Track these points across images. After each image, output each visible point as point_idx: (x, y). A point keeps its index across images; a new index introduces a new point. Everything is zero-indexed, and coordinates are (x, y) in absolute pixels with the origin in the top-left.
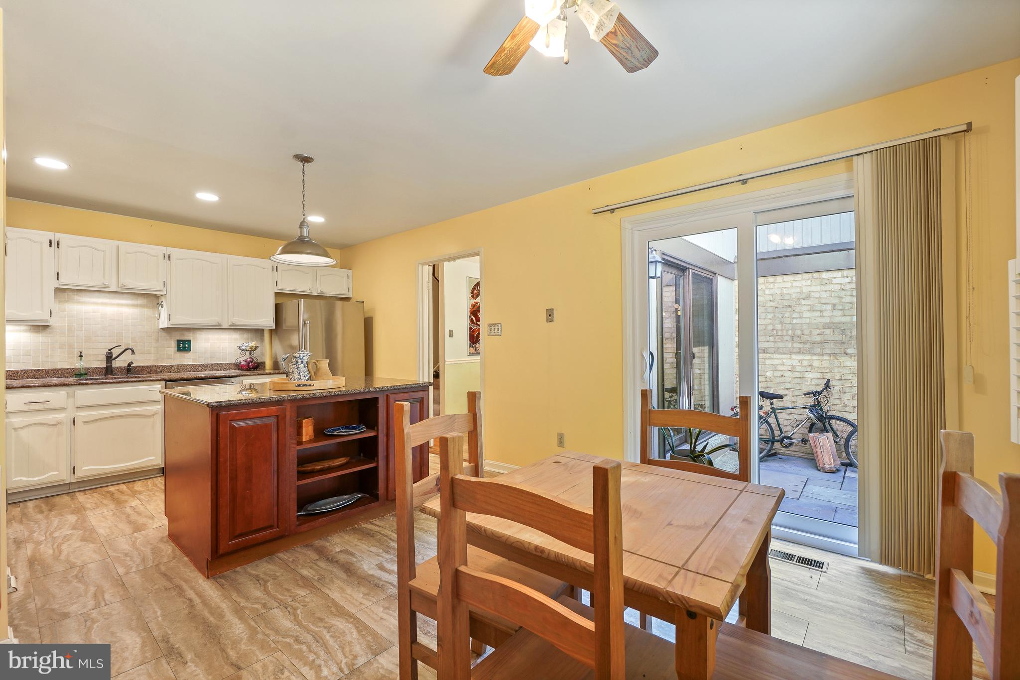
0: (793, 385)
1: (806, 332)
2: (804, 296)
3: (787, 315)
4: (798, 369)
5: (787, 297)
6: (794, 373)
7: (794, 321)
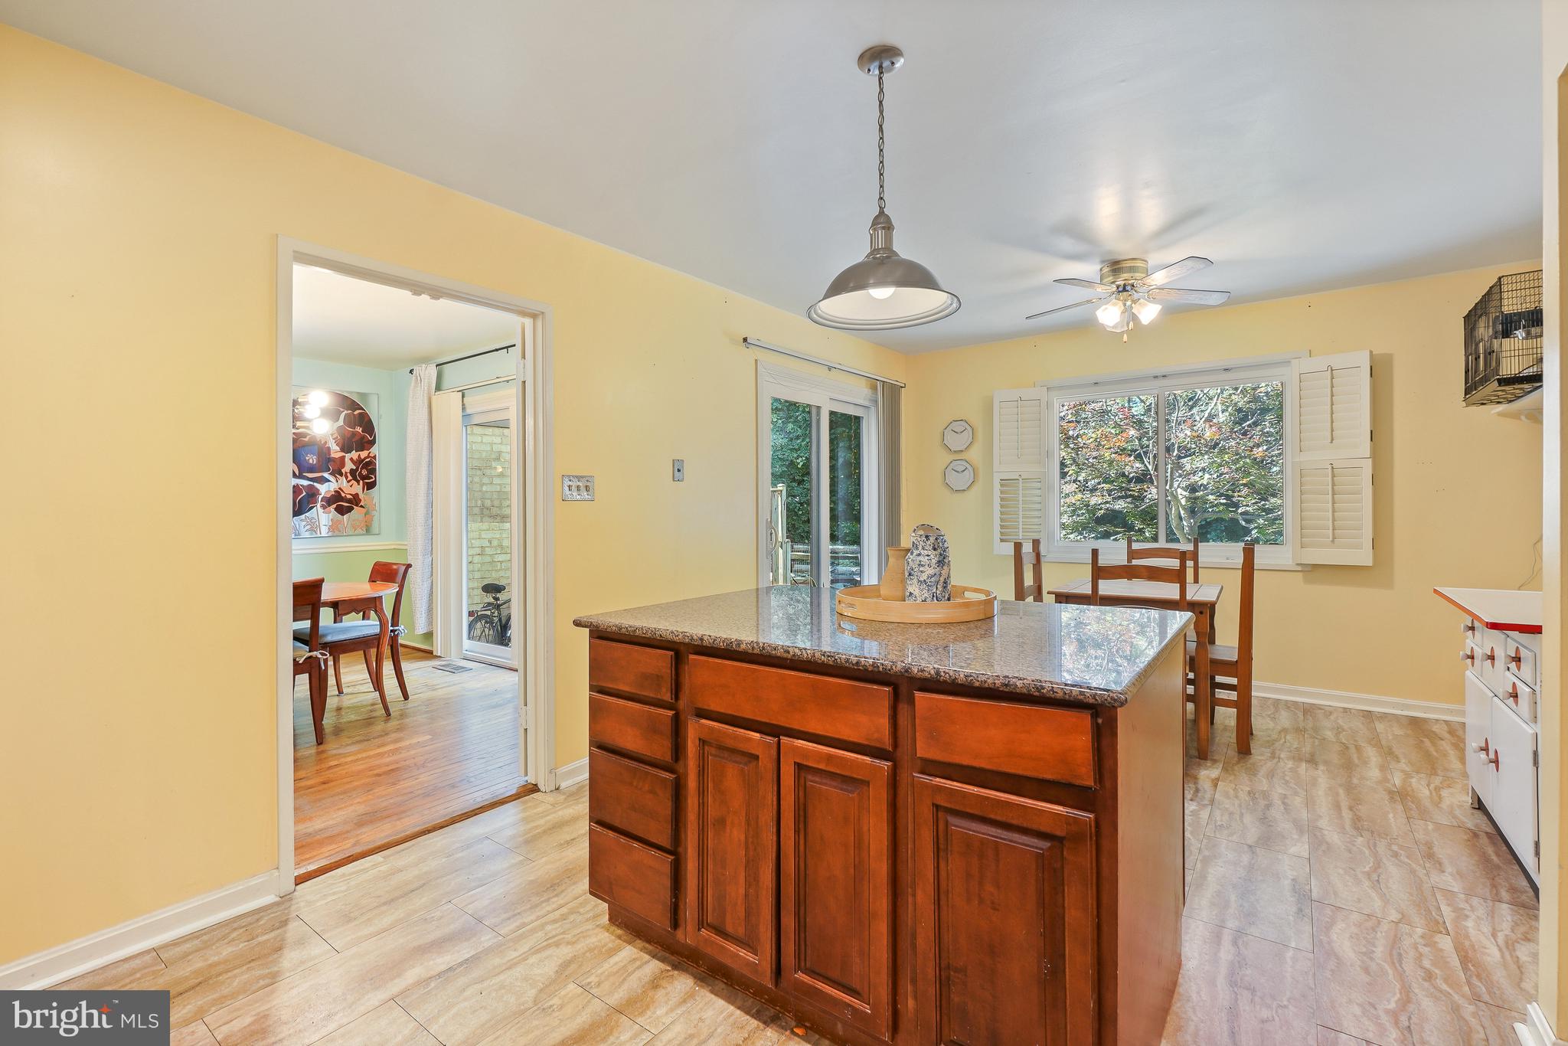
0: (483, 573)
1: (496, 503)
2: (493, 456)
3: (476, 479)
4: (488, 551)
5: (476, 456)
6: (484, 557)
7: (484, 488)
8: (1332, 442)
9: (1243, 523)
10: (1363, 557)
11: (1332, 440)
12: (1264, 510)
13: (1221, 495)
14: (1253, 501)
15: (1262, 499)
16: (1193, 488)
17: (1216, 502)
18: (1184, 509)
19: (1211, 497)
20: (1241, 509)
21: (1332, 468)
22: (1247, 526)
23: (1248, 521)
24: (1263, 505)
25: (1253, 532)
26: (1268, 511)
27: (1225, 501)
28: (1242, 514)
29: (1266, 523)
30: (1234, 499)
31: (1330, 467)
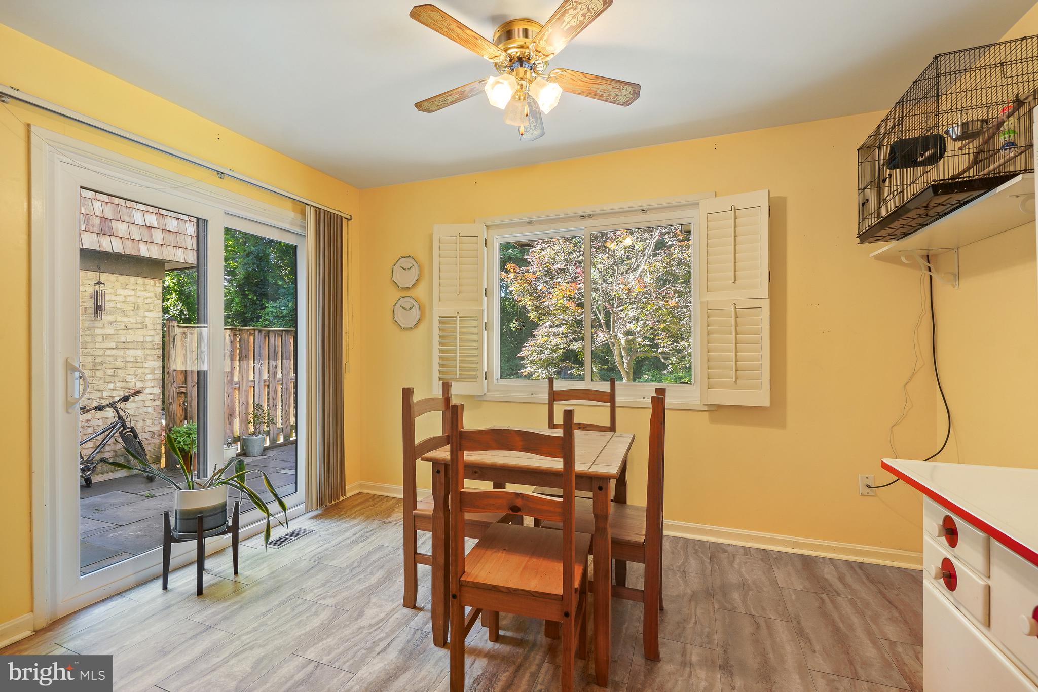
8: (734, 283)
9: (663, 360)
10: (762, 398)
11: (735, 280)
12: (676, 350)
13: (646, 338)
14: (669, 343)
15: (674, 342)
16: (628, 333)
17: (643, 344)
18: (624, 348)
19: (640, 340)
20: (660, 349)
21: (735, 308)
22: (665, 362)
23: (666, 359)
24: (676, 346)
25: (668, 368)
26: (679, 351)
27: (648, 343)
28: (661, 353)
29: (678, 360)
30: (655, 342)
31: (733, 307)
